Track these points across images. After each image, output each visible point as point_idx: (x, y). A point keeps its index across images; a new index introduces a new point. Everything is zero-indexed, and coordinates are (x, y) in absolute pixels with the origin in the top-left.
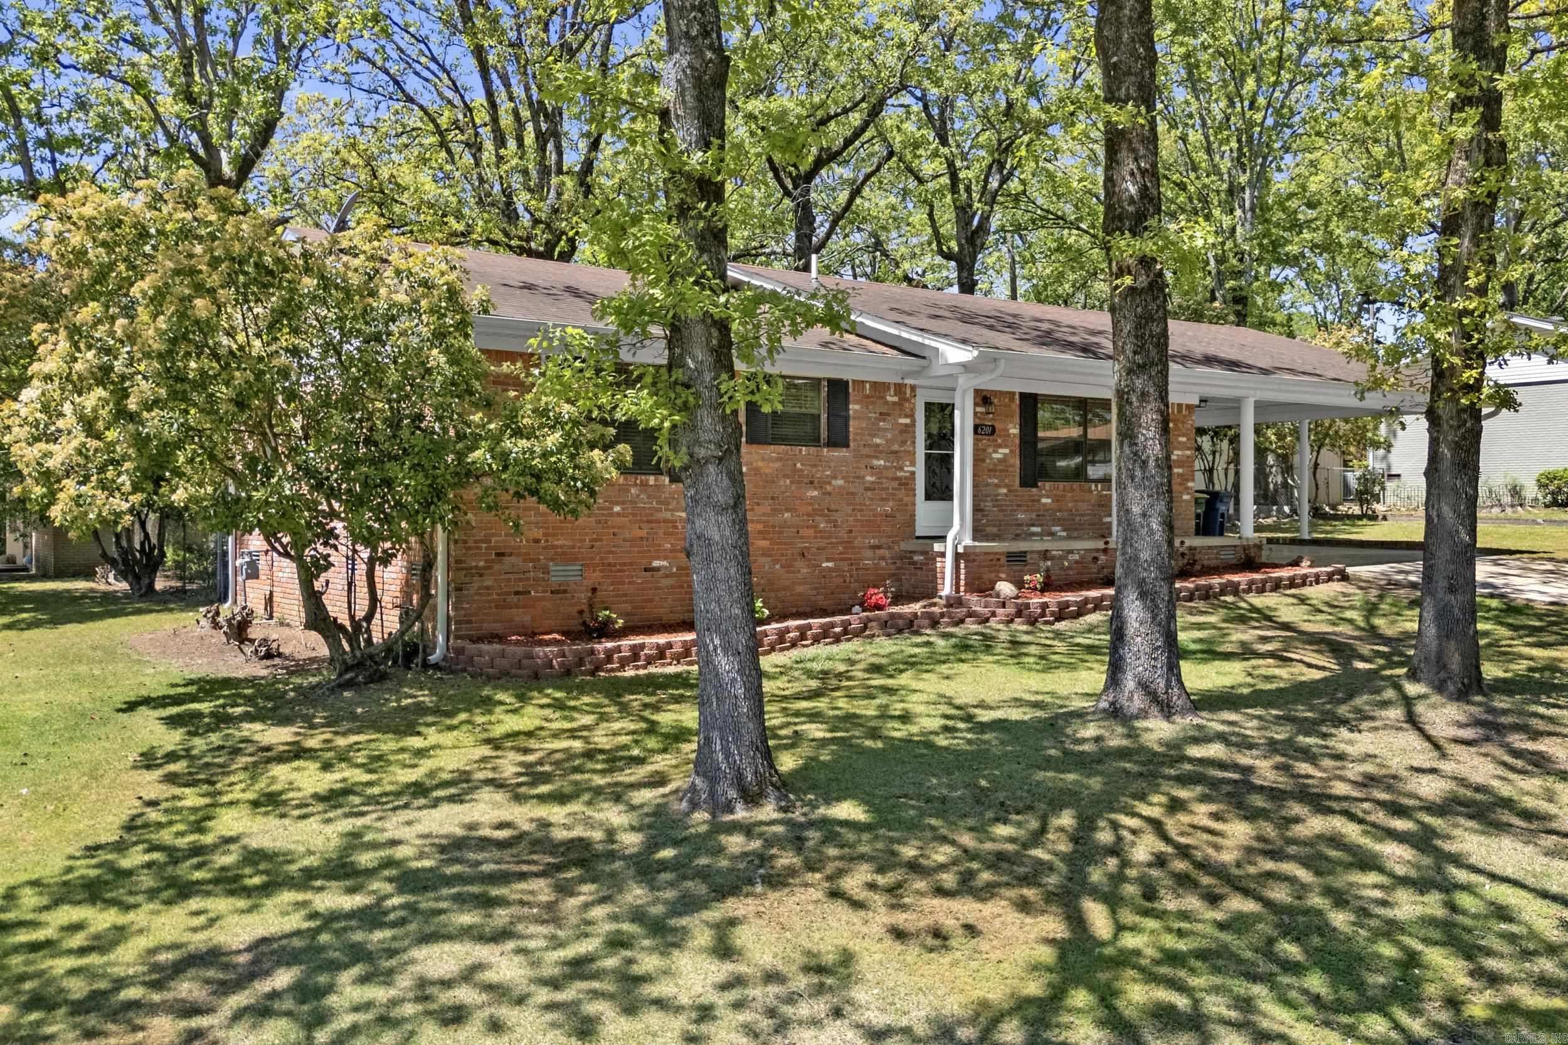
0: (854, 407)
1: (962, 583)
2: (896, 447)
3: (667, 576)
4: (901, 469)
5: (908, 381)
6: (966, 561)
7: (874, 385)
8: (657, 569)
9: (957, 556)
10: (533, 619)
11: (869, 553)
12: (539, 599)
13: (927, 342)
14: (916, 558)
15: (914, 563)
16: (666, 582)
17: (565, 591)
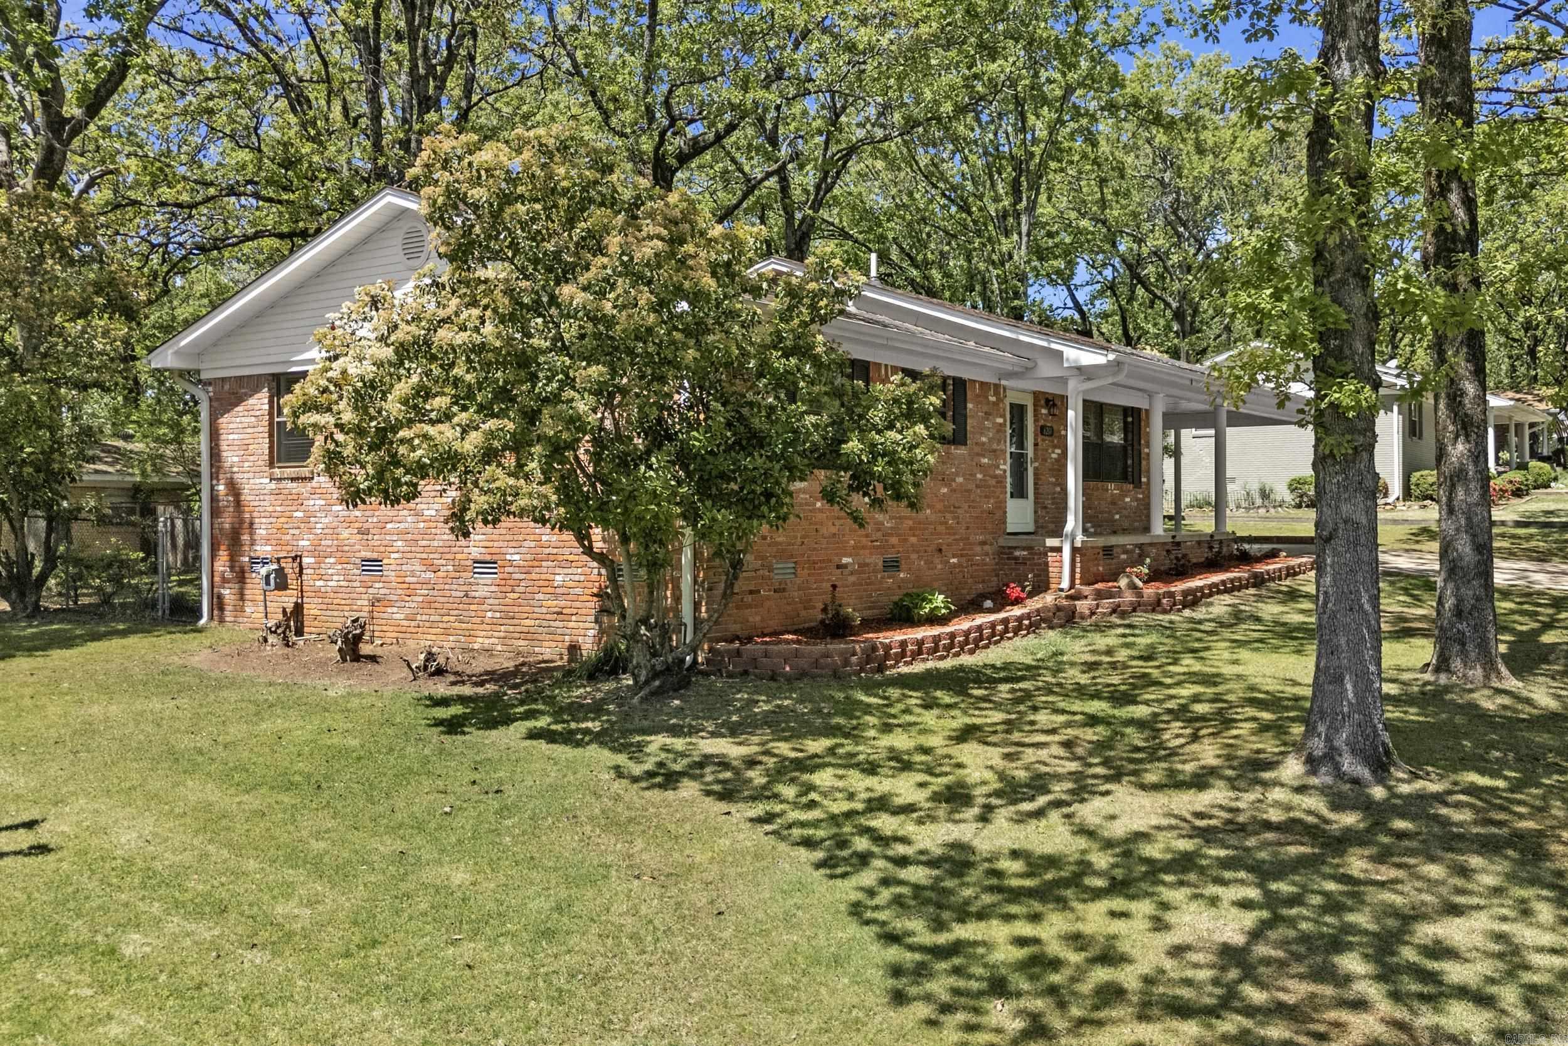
0: (970, 406)
1: (1078, 576)
2: (995, 446)
3: (852, 574)
4: (998, 467)
5: (1003, 382)
6: (1082, 555)
7: (982, 384)
8: (845, 566)
9: (1074, 550)
10: (763, 620)
11: (978, 549)
12: (768, 598)
13: (1022, 338)
14: (1017, 553)
15: (1016, 558)
16: (852, 579)
17: (784, 590)
